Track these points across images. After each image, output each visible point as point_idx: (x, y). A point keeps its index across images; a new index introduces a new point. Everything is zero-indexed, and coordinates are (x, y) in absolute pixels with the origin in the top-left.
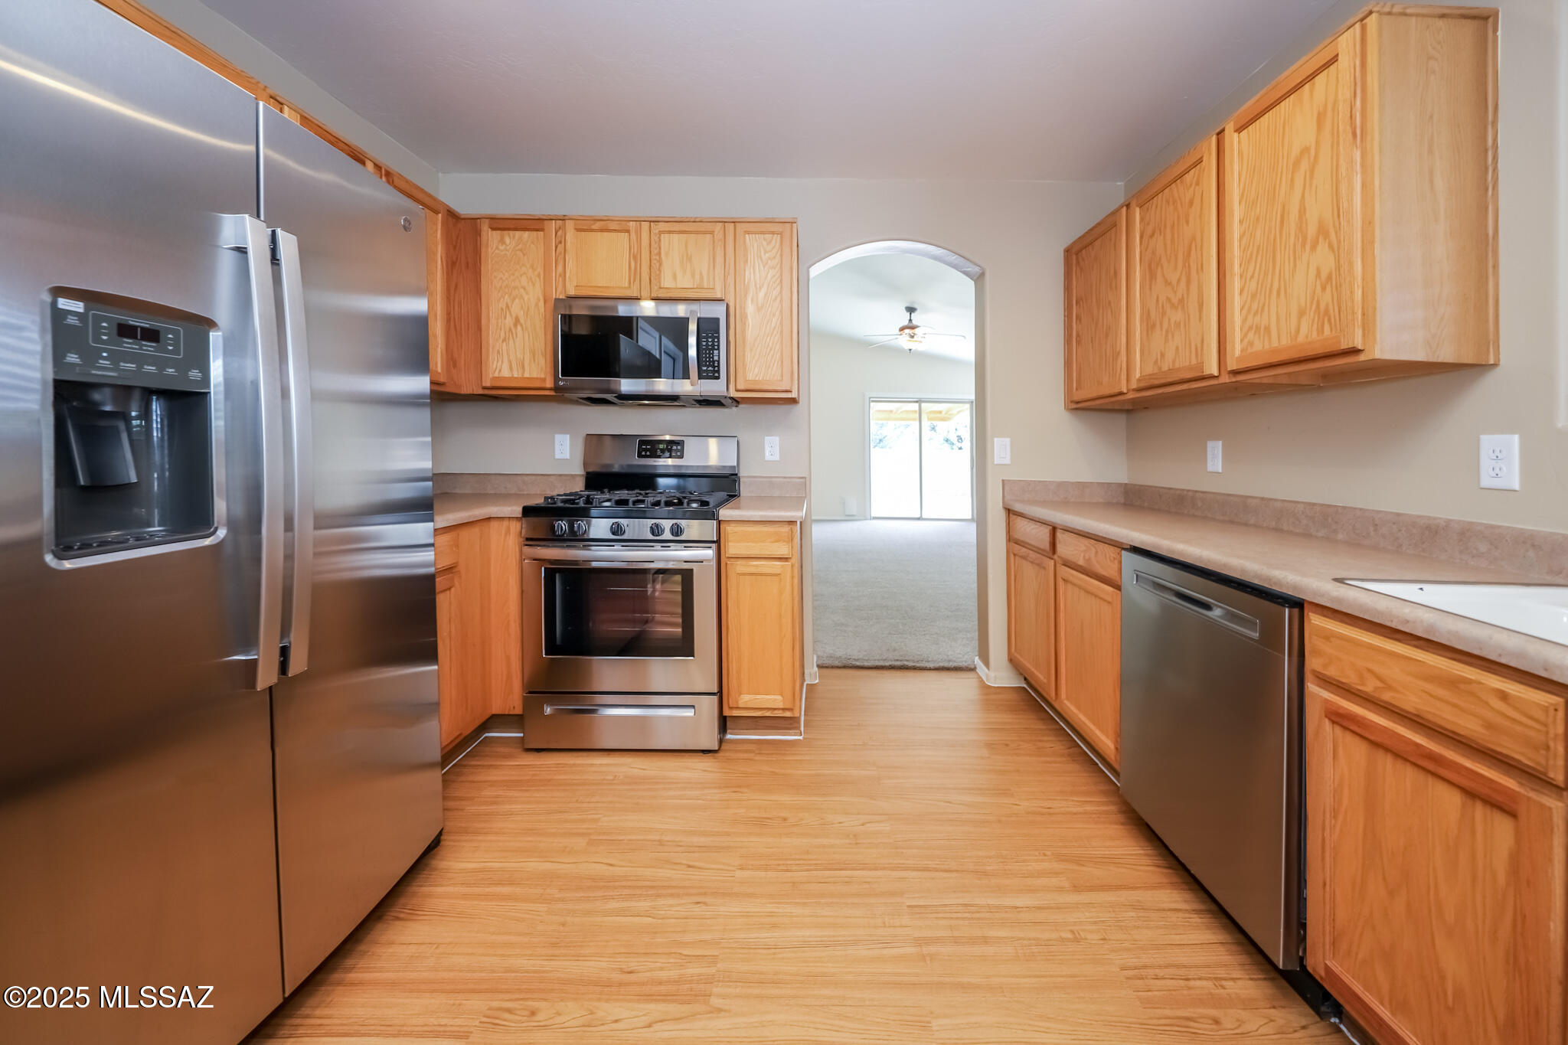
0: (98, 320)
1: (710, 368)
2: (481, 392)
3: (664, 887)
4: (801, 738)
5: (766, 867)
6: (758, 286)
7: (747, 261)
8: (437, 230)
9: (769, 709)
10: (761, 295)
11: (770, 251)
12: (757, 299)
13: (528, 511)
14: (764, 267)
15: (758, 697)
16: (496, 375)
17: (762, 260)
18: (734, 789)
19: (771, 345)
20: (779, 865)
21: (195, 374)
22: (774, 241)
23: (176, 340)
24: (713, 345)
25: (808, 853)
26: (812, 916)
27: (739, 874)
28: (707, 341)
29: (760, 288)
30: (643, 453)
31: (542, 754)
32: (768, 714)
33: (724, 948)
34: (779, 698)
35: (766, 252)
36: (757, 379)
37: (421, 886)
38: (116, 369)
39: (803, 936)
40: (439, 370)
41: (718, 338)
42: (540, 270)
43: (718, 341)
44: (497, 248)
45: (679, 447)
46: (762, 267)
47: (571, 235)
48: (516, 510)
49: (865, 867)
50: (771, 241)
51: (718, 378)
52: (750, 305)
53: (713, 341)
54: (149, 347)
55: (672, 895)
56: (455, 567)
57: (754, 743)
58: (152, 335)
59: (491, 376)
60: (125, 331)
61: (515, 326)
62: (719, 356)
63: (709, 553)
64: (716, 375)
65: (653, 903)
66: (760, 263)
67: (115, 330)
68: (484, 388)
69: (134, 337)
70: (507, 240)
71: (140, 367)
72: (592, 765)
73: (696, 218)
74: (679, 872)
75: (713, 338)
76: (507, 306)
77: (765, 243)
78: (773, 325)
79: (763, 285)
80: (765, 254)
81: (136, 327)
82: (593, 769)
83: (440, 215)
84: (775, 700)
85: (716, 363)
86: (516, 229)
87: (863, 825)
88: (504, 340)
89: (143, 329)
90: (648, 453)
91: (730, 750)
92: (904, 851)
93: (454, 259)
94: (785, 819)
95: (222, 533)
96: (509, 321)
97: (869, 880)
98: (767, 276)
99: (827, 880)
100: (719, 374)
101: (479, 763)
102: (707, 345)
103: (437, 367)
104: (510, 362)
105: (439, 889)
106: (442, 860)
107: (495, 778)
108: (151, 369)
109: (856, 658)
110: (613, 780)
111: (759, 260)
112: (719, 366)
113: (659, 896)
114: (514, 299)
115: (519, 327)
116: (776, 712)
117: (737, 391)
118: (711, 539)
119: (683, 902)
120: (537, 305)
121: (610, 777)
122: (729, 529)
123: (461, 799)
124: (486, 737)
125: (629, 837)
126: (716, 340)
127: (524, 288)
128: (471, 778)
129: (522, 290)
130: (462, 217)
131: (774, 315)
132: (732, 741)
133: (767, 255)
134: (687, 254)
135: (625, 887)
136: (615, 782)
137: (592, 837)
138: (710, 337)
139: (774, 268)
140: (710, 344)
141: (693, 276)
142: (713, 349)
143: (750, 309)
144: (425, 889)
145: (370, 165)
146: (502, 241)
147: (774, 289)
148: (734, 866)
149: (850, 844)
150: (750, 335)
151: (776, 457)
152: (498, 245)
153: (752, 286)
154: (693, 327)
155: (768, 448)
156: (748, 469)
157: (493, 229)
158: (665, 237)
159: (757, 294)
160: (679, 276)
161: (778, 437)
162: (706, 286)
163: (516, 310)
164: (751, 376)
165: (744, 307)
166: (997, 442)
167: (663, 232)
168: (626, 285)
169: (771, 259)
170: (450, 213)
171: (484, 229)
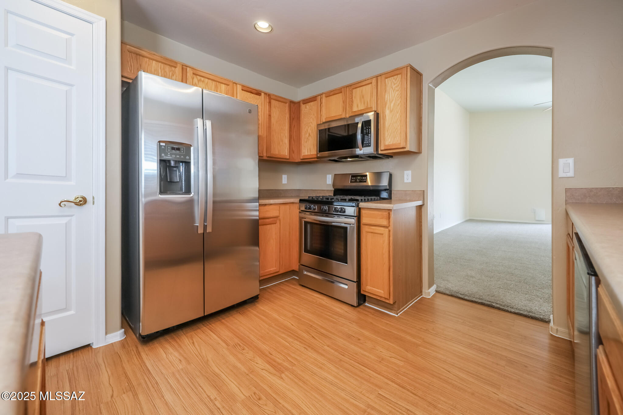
0: (168, 147)
1: (367, 142)
2: (300, 161)
3: (300, 338)
4: (397, 316)
5: (336, 350)
6: (391, 101)
7: (386, 91)
8: (286, 109)
9: (379, 296)
10: (392, 105)
11: (396, 83)
12: (390, 107)
13: (301, 201)
14: (393, 91)
15: (374, 289)
16: (304, 154)
17: (392, 88)
18: (350, 322)
19: (396, 127)
20: (342, 352)
21: (187, 157)
22: (398, 79)
23: (183, 150)
24: (368, 132)
25: (356, 354)
26: (336, 373)
27: (326, 347)
28: (366, 131)
29: (392, 102)
30: (352, 181)
31: (303, 288)
32: (379, 298)
33: (300, 364)
34: (382, 292)
35: (394, 84)
36: (390, 144)
37: (250, 308)
38: (171, 157)
39: (327, 376)
40: (287, 154)
41: (370, 128)
42: (316, 115)
43: (371, 130)
44: (305, 110)
45: (365, 178)
46: (392, 91)
47: (324, 100)
48: (297, 200)
49: (375, 371)
50: (396, 79)
51: (370, 146)
52: (387, 110)
53: (368, 130)
54: (178, 152)
55: (300, 342)
56: (279, 217)
57: (373, 310)
58: (178, 149)
59: (302, 155)
60: (173, 149)
61: (309, 136)
62: (371, 136)
63: (353, 221)
64: (369, 145)
65: (293, 341)
66: (392, 90)
67: (171, 149)
68: (301, 159)
69: (175, 150)
70: (307, 107)
71: (176, 156)
72: (313, 295)
73: (366, 79)
74: (308, 337)
75: (368, 129)
76: (307, 130)
77: (394, 80)
78: (397, 118)
79: (393, 100)
80: (394, 85)
81: (175, 148)
82: (313, 297)
83: (287, 104)
84: (381, 292)
85: (370, 139)
86: (309, 102)
87: (390, 357)
88: (306, 142)
89: (176, 148)
90: (354, 181)
91: (362, 309)
92: (399, 375)
93: (294, 117)
94: (359, 340)
95: (193, 193)
96: (307, 135)
97: (371, 376)
98: (395, 95)
99: (354, 366)
100: (371, 144)
101: (287, 284)
102: (366, 132)
103: (286, 153)
104: (307, 149)
105: (252, 311)
106: (258, 304)
107: (286, 289)
108: (178, 156)
109: (462, 293)
110: (315, 302)
111: (392, 89)
112: (370, 141)
113: (297, 340)
114: (309, 127)
115: (310, 137)
116: (382, 298)
117: (381, 150)
118: (354, 215)
119: (301, 345)
120: (315, 128)
121: (315, 301)
122: (363, 212)
123: (274, 291)
124: (294, 278)
125: (304, 320)
126: (370, 129)
127: (311, 123)
128: (282, 287)
129: (311, 124)
130: (296, 102)
131: (398, 113)
132: (366, 306)
133: (395, 86)
134: (362, 95)
135: (290, 332)
136: (315, 303)
137: (295, 315)
138: (367, 129)
139: (398, 90)
140: (367, 131)
141: (364, 103)
142: (368, 133)
143: (387, 112)
144: (250, 309)
145: (263, 94)
146: (306, 108)
147: (398, 100)
148: (326, 344)
149: (377, 360)
150: (387, 124)
151: (410, 181)
152: (305, 109)
153: (388, 102)
154: (360, 125)
155: (405, 177)
156: (397, 187)
157: (304, 104)
158: (354, 90)
159: (390, 105)
160: (359, 105)
161: (411, 171)
162: (369, 107)
163: (309, 131)
164: (387, 143)
165: (384, 113)
166: (562, 162)
167: (354, 89)
168: (341, 114)
169: (396, 87)
170: (292, 102)
171: (301, 104)
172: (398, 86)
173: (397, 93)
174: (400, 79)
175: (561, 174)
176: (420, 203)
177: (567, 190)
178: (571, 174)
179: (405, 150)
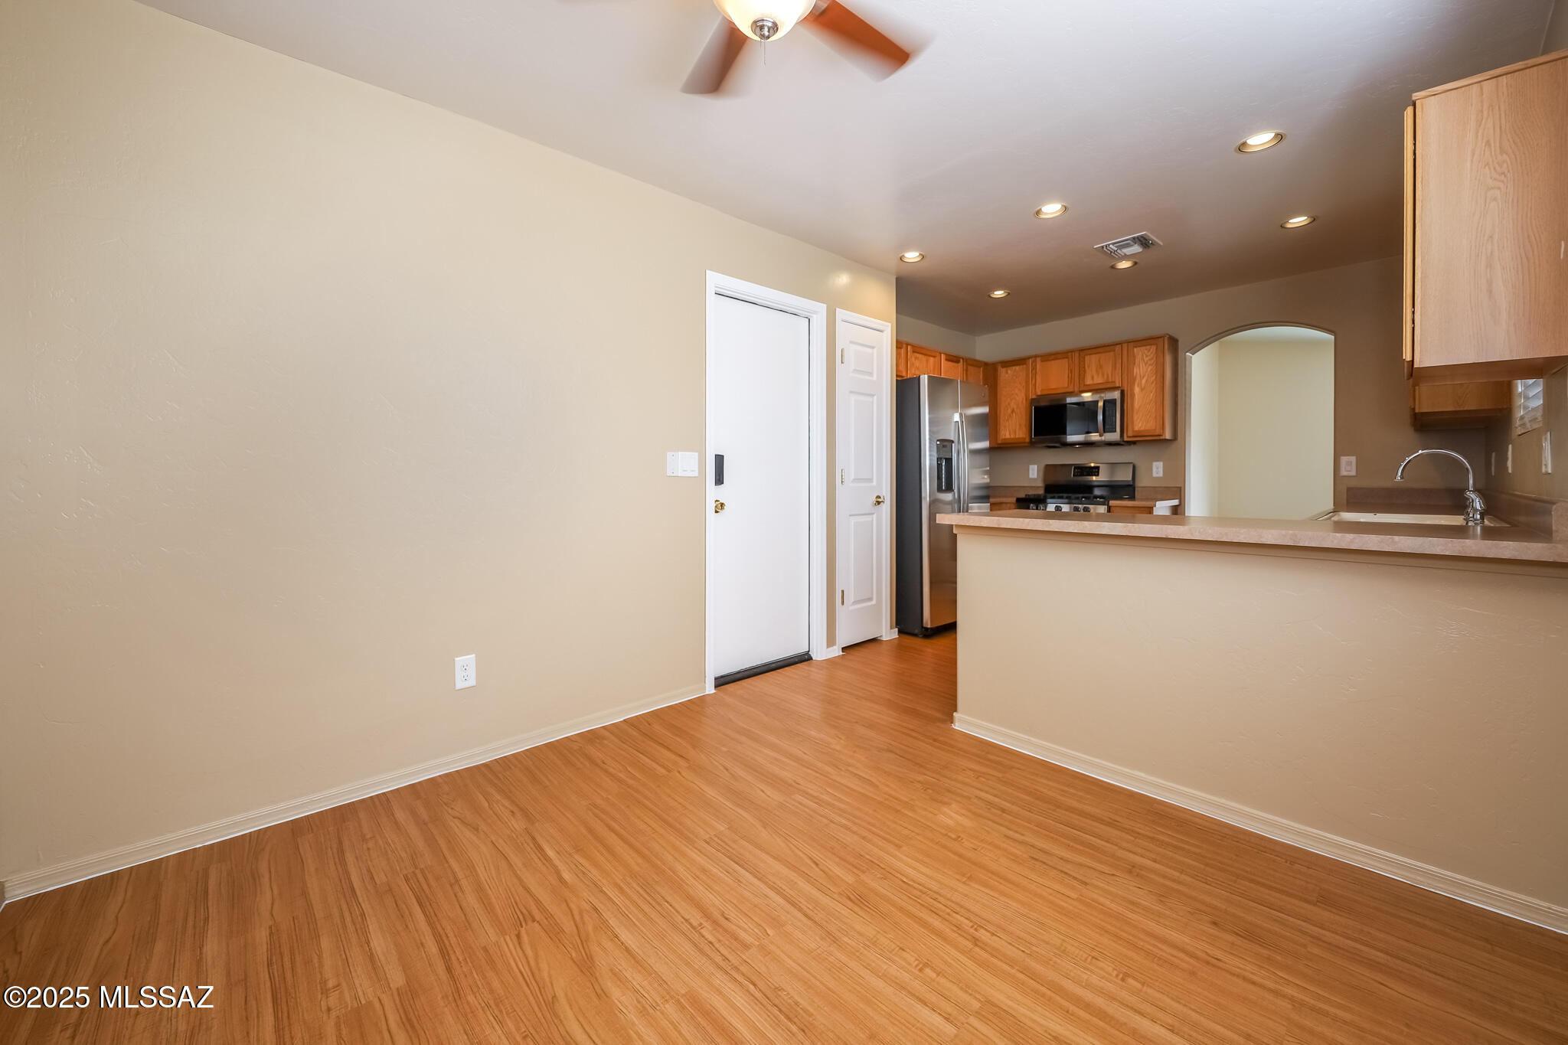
1: (1111, 426)
2: (996, 446)
6: (1141, 377)
7: (1135, 363)
8: (979, 373)
10: (1144, 381)
11: (1150, 356)
12: (1141, 384)
14: (1146, 365)
16: (1007, 436)
17: (1143, 359)
19: (1149, 409)
22: (1152, 349)
28: (1109, 412)
29: (1143, 378)
30: (1076, 474)
35: (1147, 356)
36: (1140, 428)
41: (1115, 410)
42: (1024, 384)
45: (1097, 471)
46: (1144, 364)
47: (1039, 364)
50: (1150, 350)
51: (1114, 431)
52: (1136, 388)
53: (1113, 412)
59: (1001, 438)
61: (1012, 413)
62: (1115, 419)
64: (1113, 429)
66: (1143, 362)
68: (998, 444)
70: (1009, 372)
73: (1104, 345)
75: (1113, 410)
76: (1009, 403)
77: (1146, 352)
78: (1151, 397)
79: (1144, 376)
80: (1146, 358)
83: (977, 365)
85: (1114, 423)
86: (1013, 365)
88: (1007, 420)
90: (1079, 474)
96: (1009, 411)
98: (1147, 370)
100: (1115, 429)
102: (1109, 414)
104: (1010, 431)
112: (1115, 425)
114: (1012, 400)
115: (1014, 413)
117: (1129, 436)
120: (1022, 402)
129: (1016, 395)
130: (989, 364)
131: (1151, 393)
133: (1148, 358)
134: (1100, 364)
138: (1111, 410)
139: (1152, 364)
140: (1111, 413)
141: (1104, 376)
142: (1112, 416)
143: (1137, 390)
146: (1007, 372)
147: (1152, 377)
150: (1136, 405)
151: (1161, 474)
152: (1005, 375)
153: (1138, 377)
154: (1101, 404)
155: (1154, 470)
156: (1142, 482)
157: (1003, 367)
158: (1087, 358)
159: (1141, 381)
160: (1095, 377)
161: (1162, 463)
162: (1110, 380)
163: (1013, 405)
164: (1136, 429)
165: (1132, 390)
166: (1344, 460)
167: (1087, 355)
168: (1066, 385)
169: (1150, 360)
170: (986, 364)
171: (999, 368)
172: (1152, 359)
173: (1150, 367)
174: (1155, 351)
175: (1344, 473)
176: (1175, 502)
177: (1349, 489)
178: (1353, 473)
179: (1161, 438)
